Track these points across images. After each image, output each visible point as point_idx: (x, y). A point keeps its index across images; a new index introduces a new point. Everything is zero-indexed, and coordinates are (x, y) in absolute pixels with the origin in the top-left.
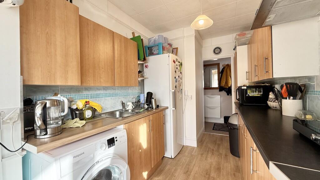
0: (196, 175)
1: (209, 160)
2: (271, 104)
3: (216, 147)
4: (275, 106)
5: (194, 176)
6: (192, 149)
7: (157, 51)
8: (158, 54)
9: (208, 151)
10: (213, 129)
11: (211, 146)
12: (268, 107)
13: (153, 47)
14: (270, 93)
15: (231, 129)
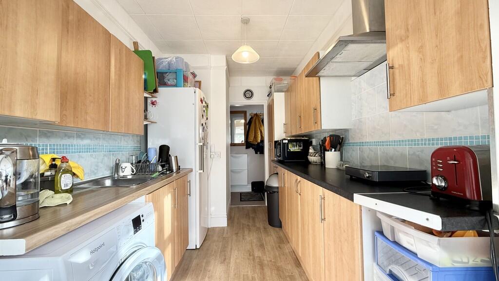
0: (238, 261)
1: (248, 239)
2: (312, 158)
3: (251, 221)
4: (315, 161)
5: (236, 262)
6: (221, 230)
7: (174, 81)
8: (176, 86)
9: (243, 228)
10: (241, 201)
11: (244, 221)
12: (309, 163)
13: (167, 73)
14: (310, 147)
15: (270, 193)
